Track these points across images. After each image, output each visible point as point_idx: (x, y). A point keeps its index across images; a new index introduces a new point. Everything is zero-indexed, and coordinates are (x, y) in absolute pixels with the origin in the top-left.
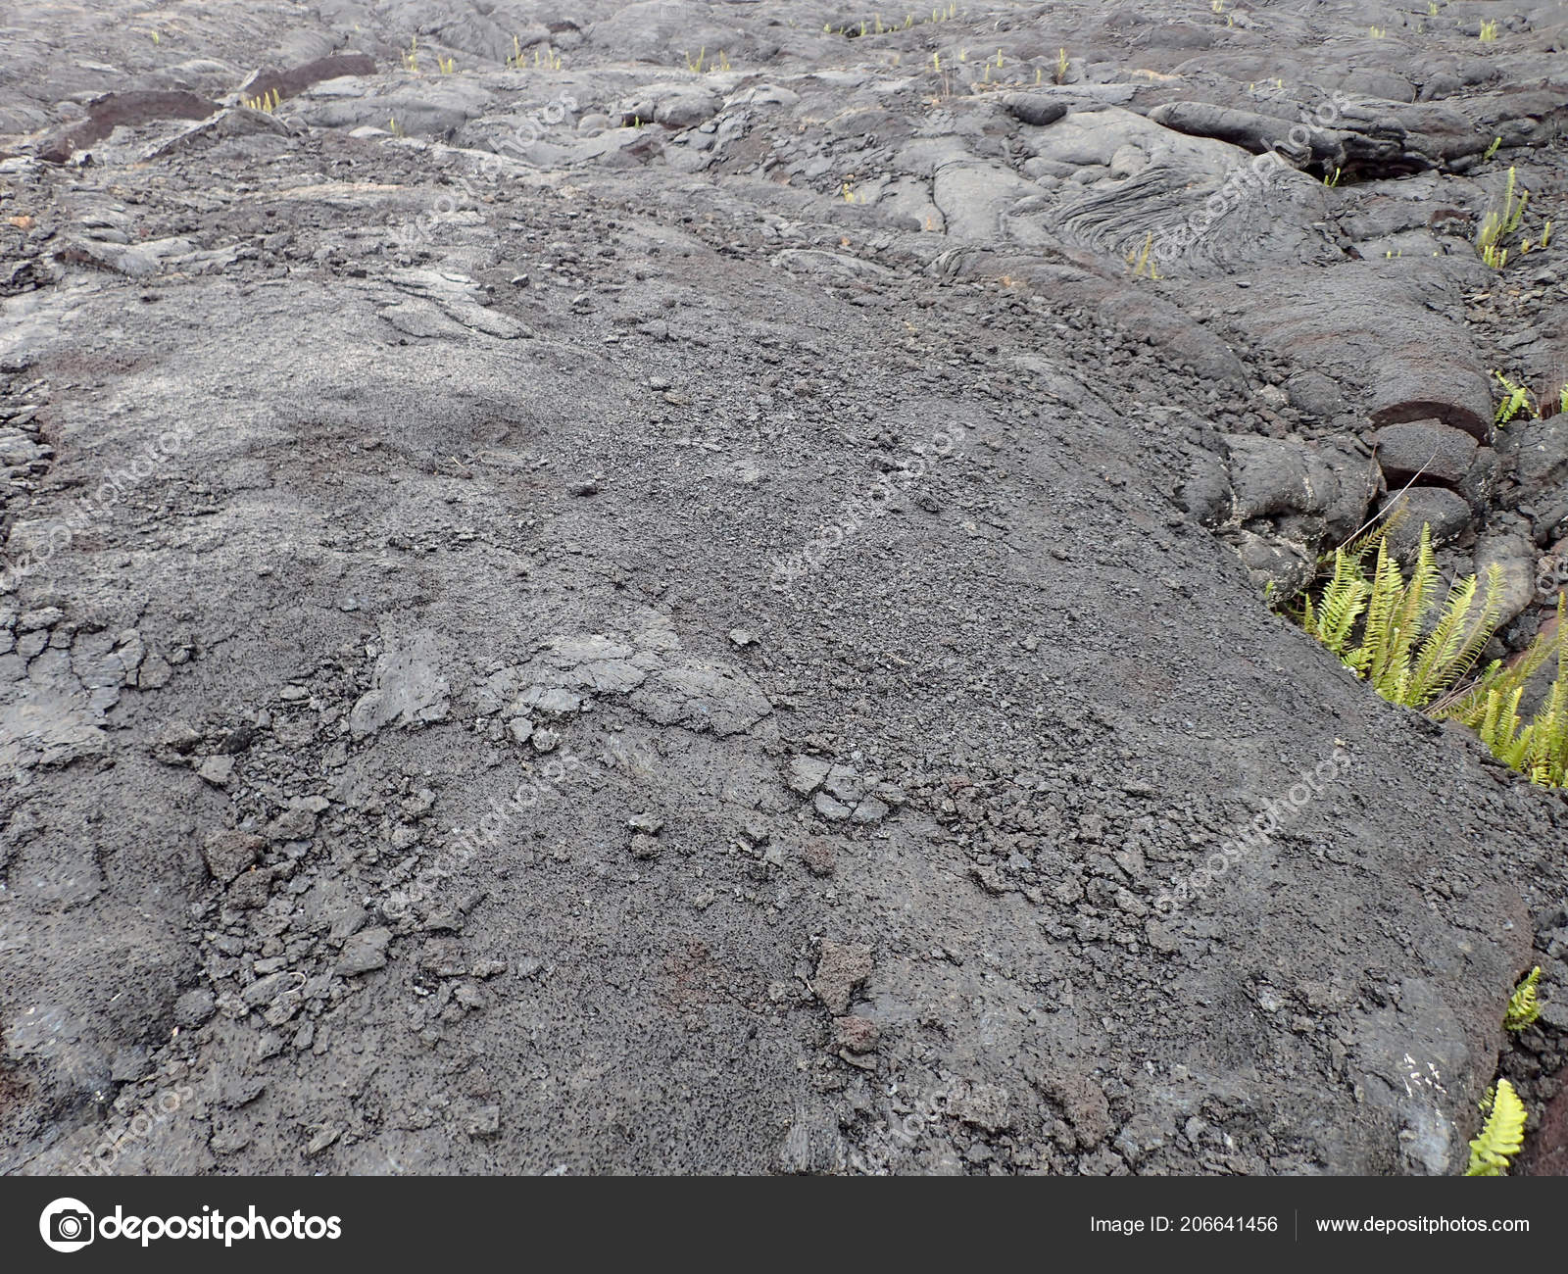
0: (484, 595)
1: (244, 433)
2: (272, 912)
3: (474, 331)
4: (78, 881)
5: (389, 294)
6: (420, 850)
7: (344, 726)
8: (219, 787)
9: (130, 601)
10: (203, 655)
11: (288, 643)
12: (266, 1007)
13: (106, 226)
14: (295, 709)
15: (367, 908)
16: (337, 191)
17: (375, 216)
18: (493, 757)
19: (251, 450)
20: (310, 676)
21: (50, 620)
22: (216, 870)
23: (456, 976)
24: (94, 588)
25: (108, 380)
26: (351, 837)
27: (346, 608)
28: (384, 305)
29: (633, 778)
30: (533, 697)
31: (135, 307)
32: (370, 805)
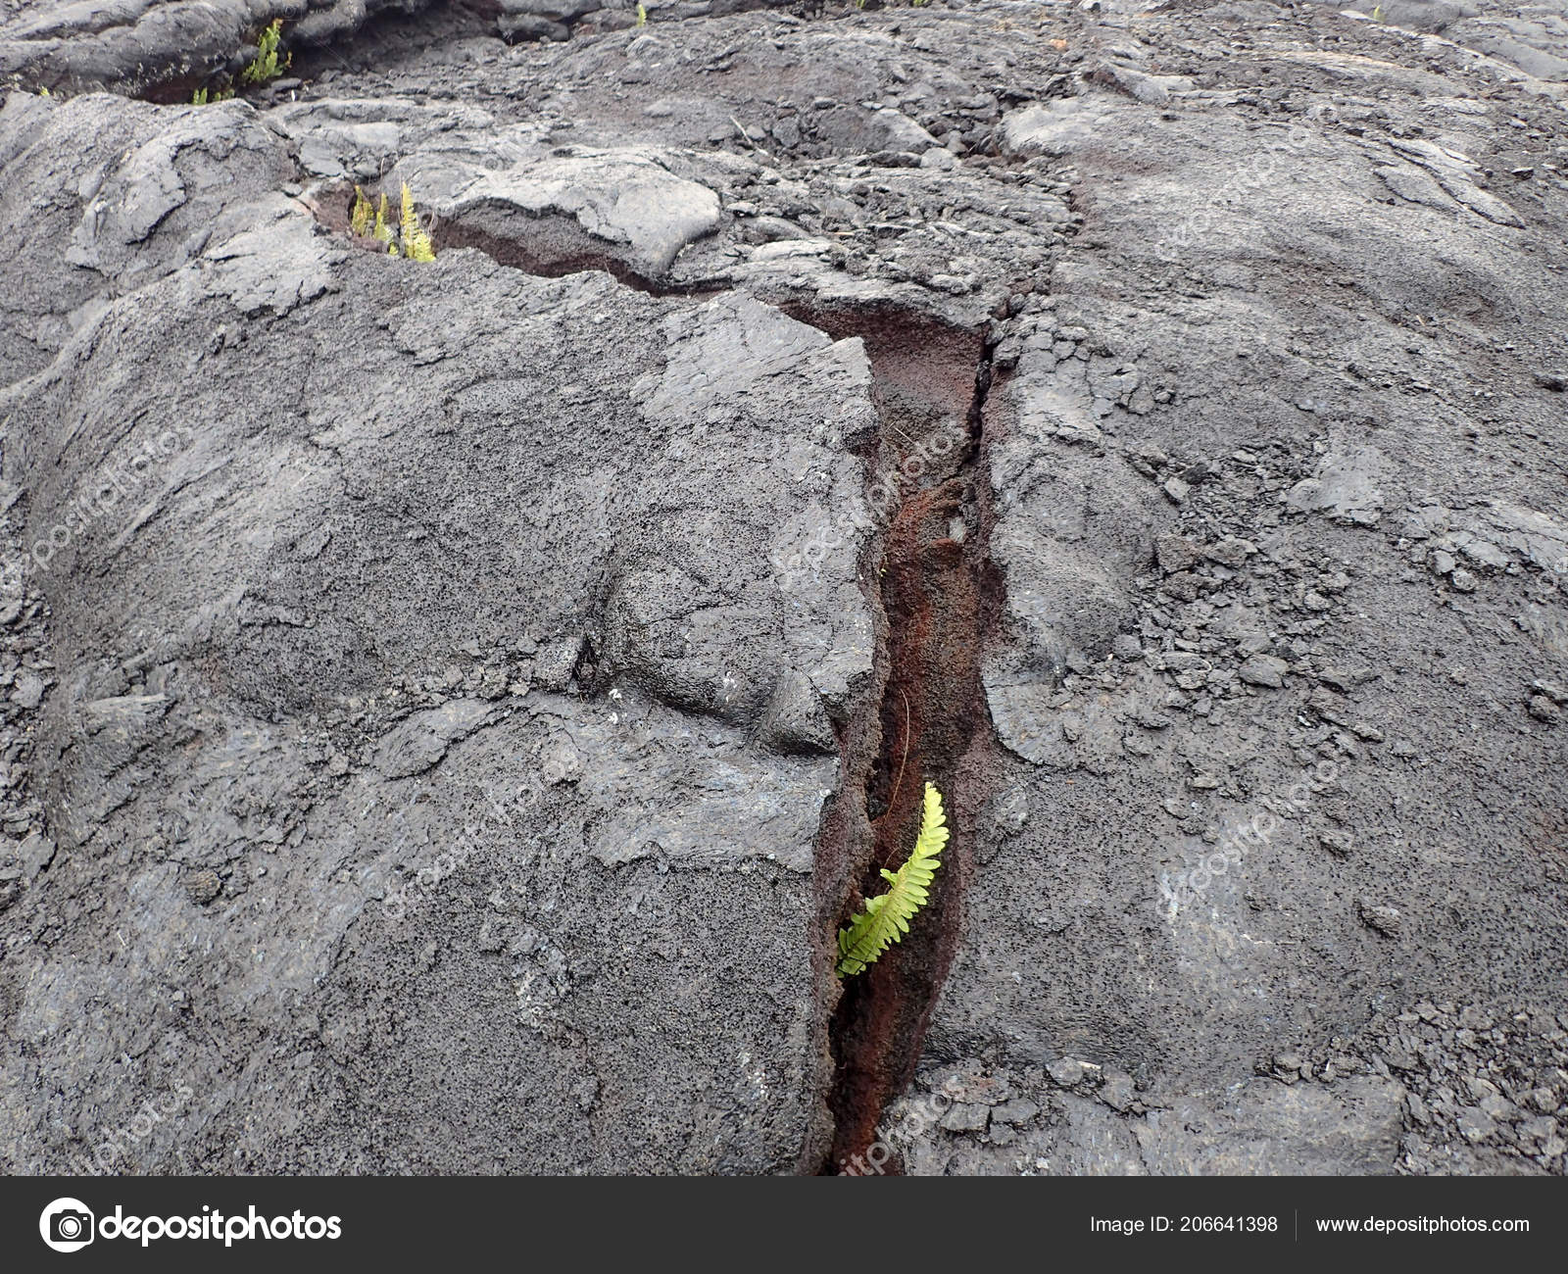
0: (1430, 441)
1: (1238, 241)
2: (1195, 609)
3: (1465, 208)
4: (1067, 522)
5: (1387, 155)
6: (1327, 617)
7: (1283, 497)
8: (1175, 503)
9: (1134, 343)
10: (1179, 402)
11: (1249, 417)
12: (1178, 672)
13: (1128, 57)
14: (1244, 470)
15: (1272, 640)
16: (1334, 60)
17: (1366, 88)
18: (1410, 574)
19: (1241, 257)
20: (1260, 449)
21: (1079, 336)
22: (1162, 560)
23: (1339, 725)
24: (1109, 325)
25: (1126, 177)
26: (1269, 583)
27: (1302, 406)
28: (1380, 164)
29: (1543, 651)
30: (1462, 539)
31: (1157, 122)
32: (1291, 565)
